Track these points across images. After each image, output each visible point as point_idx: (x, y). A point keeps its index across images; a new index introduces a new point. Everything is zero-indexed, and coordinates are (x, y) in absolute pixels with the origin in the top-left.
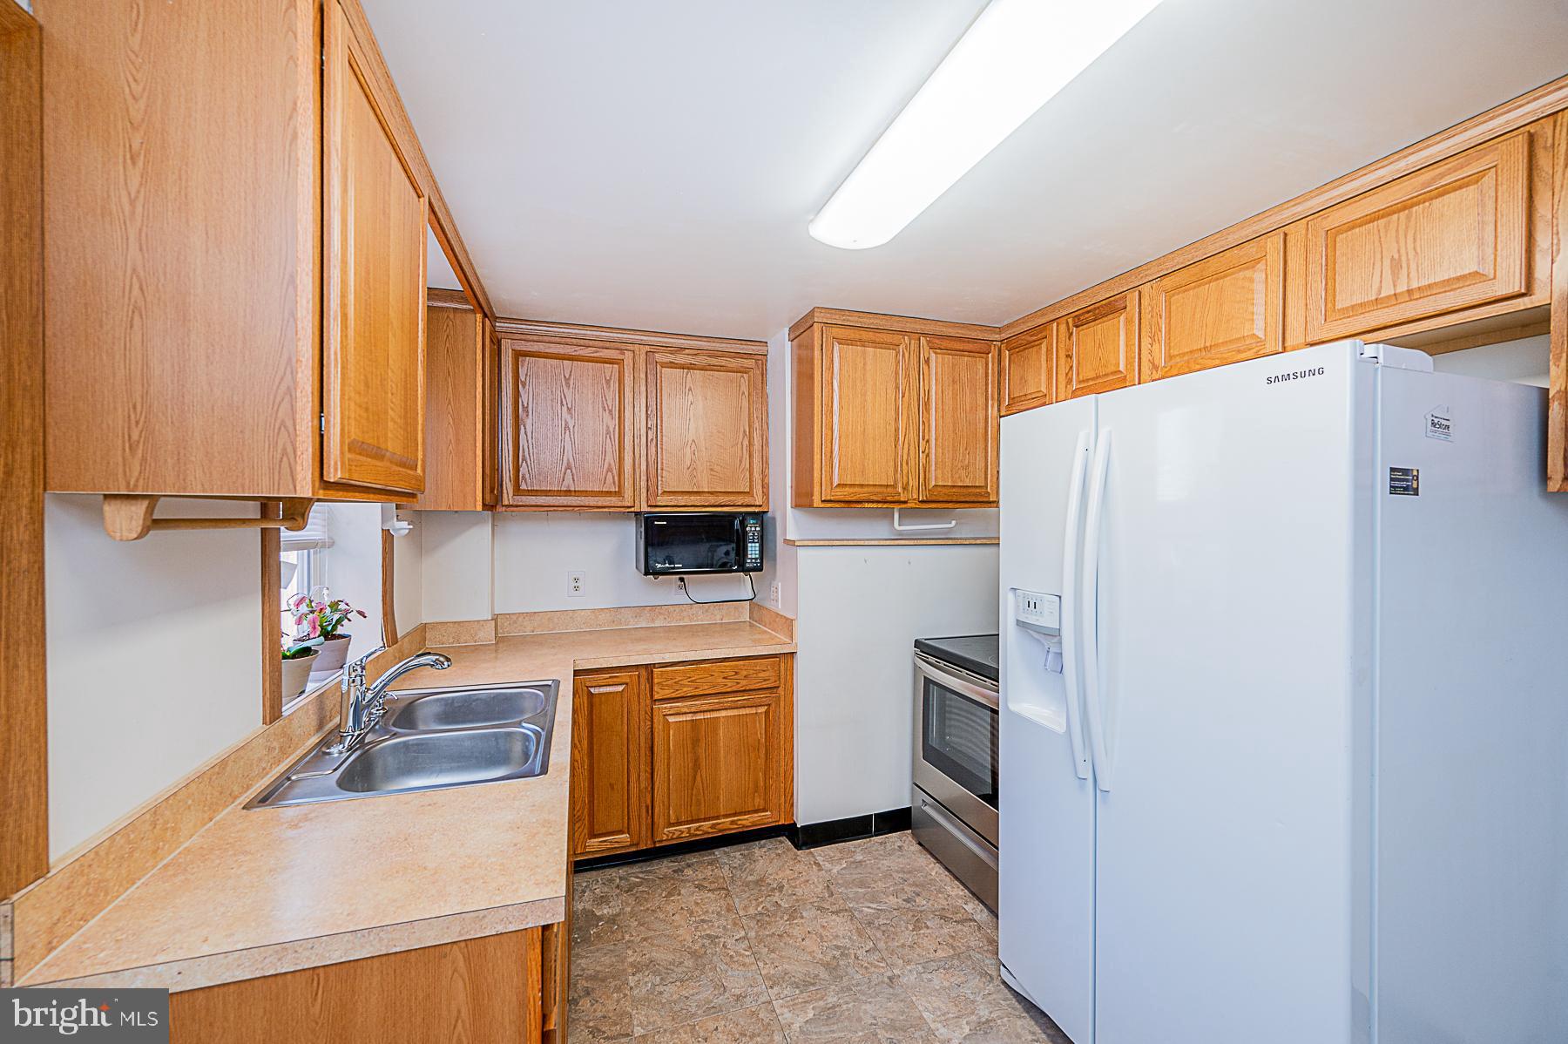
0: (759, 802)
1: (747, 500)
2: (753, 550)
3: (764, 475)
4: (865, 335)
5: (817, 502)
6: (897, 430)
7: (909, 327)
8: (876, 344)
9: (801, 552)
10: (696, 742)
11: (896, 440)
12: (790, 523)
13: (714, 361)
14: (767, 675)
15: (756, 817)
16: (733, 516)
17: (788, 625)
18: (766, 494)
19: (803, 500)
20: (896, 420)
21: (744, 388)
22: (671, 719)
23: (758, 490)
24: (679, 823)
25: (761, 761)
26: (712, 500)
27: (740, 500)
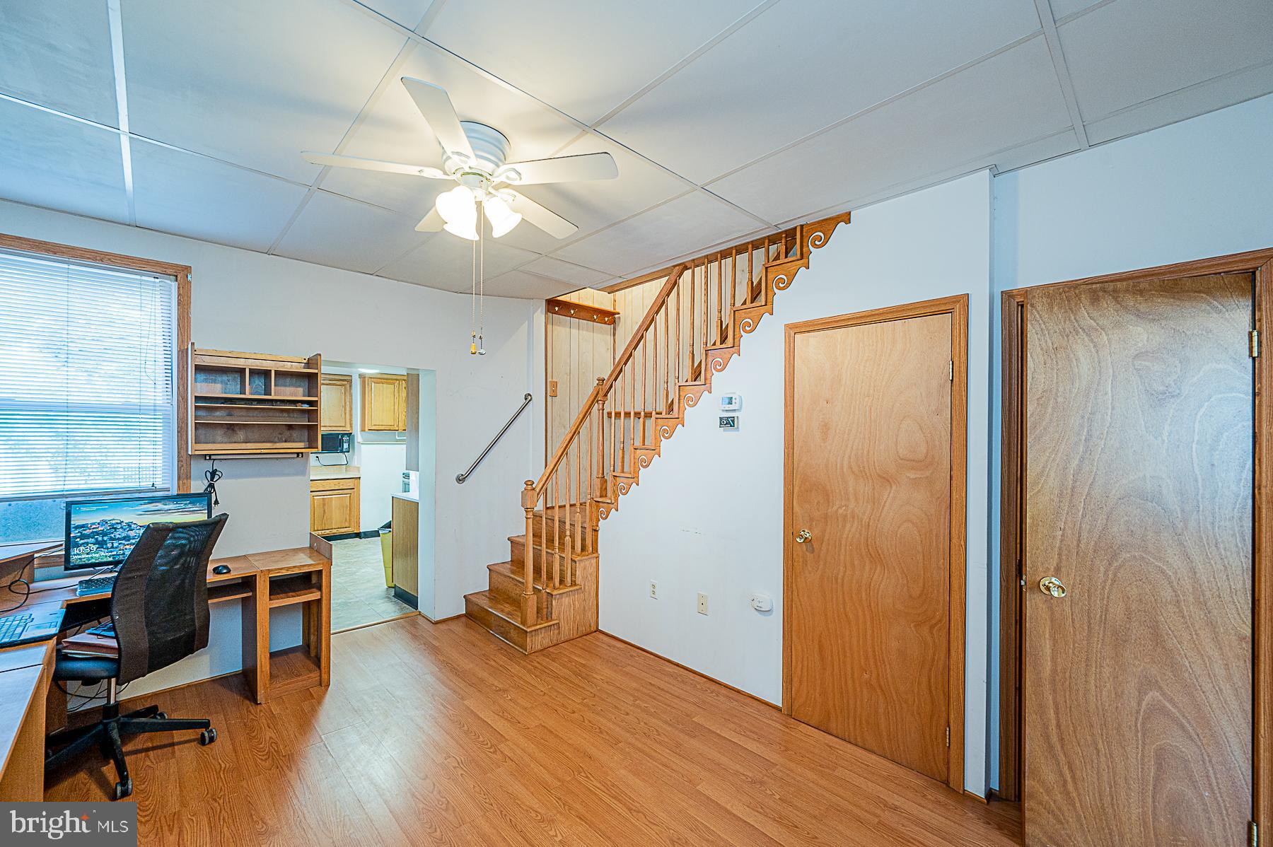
0: (347, 525)
1: (344, 429)
2: (346, 446)
3: (351, 420)
4: (383, 381)
5: (367, 430)
6: (394, 409)
7: (399, 378)
8: (387, 383)
9: (362, 446)
10: (324, 505)
11: (394, 411)
12: (359, 437)
13: (331, 382)
14: (350, 484)
15: (346, 529)
16: (339, 434)
17: (358, 468)
18: (351, 427)
19: (363, 430)
20: (394, 405)
21: (343, 391)
22: (315, 498)
23: (348, 425)
24: (318, 530)
25: (348, 512)
26: (330, 429)
27: (341, 429)
